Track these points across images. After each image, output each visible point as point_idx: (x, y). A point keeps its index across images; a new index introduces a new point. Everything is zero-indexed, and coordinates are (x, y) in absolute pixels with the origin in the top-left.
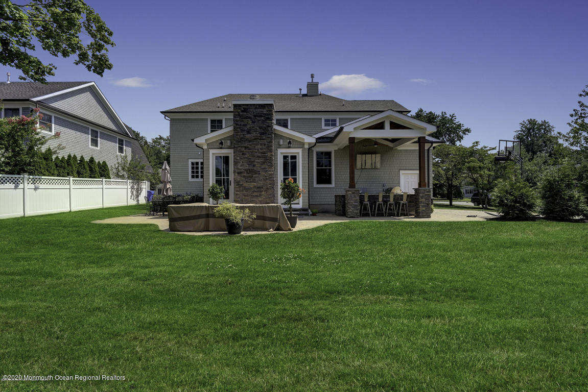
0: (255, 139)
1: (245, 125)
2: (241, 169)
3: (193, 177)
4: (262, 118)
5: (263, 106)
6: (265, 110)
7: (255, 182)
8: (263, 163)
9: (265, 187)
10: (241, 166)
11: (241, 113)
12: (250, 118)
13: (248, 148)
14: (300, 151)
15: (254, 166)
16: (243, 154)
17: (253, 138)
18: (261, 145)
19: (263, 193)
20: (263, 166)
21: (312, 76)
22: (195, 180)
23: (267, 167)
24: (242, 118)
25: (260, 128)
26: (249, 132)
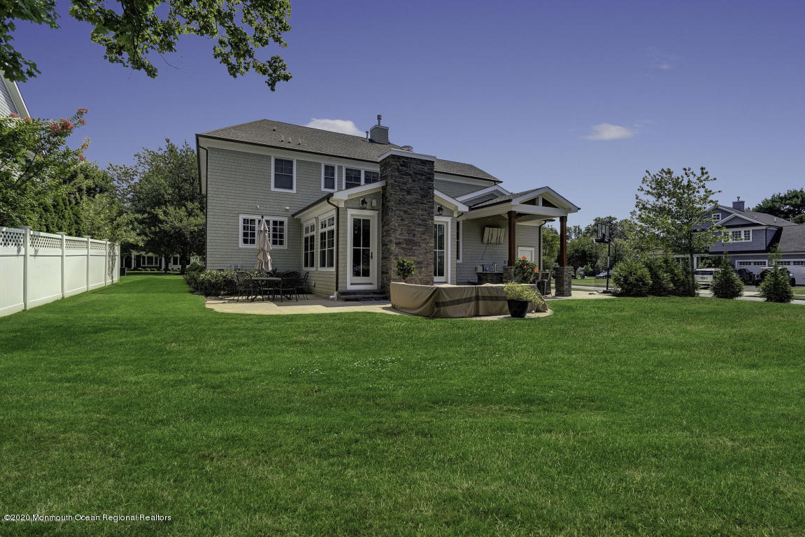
0: (417, 202)
1: (405, 183)
2: (399, 239)
3: (245, 241)
4: (424, 177)
5: (424, 162)
6: (426, 168)
7: (414, 256)
8: (424, 233)
9: (426, 263)
10: (400, 235)
11: (401, 168)
12: (410, 175)
13: (407, 212)
14: (448, 219)
15: (414, 235)
16: (402, 220)
17: (413, 201)
18: (422, 210)
19: (423, 269)
20: (424, 237)
21: (379, 118)
22: (249, 246)
23: (427, 237)
24: (402, 174)
25: (421, 189)
26: (409, 193)
